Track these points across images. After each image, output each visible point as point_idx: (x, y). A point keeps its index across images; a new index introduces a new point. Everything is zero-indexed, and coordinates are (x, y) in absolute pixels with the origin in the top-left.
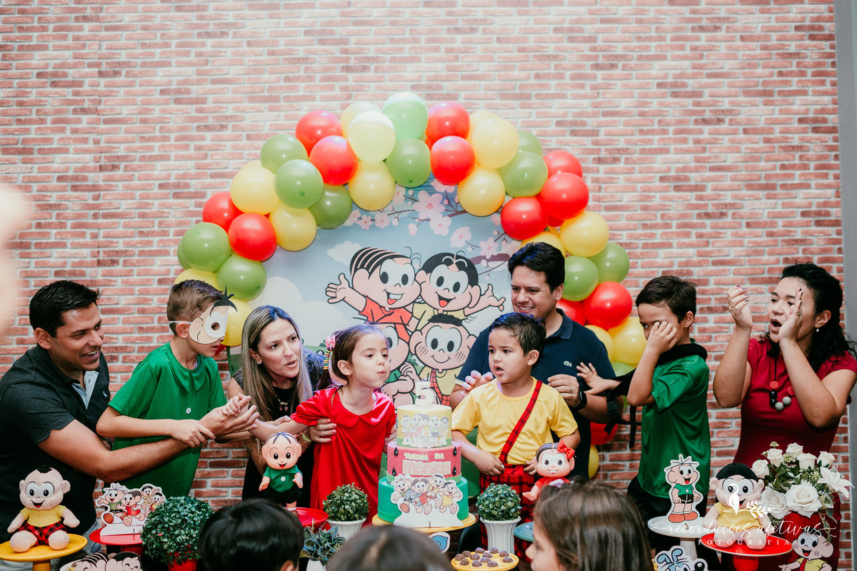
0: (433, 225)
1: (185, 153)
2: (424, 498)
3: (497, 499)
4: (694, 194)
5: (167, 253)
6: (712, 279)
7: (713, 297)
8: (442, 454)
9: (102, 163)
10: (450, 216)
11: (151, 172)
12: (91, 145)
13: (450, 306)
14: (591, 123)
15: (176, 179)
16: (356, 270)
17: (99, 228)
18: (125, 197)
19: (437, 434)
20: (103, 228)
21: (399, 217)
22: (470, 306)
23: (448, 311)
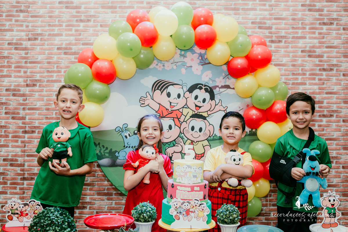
0: (193, 69)
1: (70, 33)
2: (188, 212)
3: (228, 213)
4: (318, 59)
6: (325, 101)
7: (325, 110)
8: (199, 188)
9: (30, 37)
10: (202, 65)
11: (53, 42)
12: (24, 28)
13: (200, 110)
14: (268, 23)
15: (65, 45)
16: (155, 90)
17: (27, 69)
18: (40, 53)
19: (196, 176)
20: (29, 69)
21: (177, 65)
22: (210, 110)
23: (200, 112)
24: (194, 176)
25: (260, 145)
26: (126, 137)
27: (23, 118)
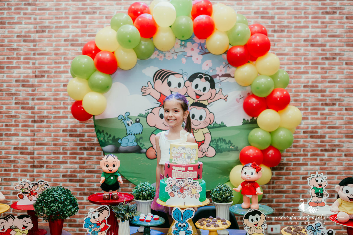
0: (194, 59)
1: (76, 25)
2: (182, 190)
3: (221, 192)
4: (320, 48)
5: (67, 72)
6: (328, 90)
7: (328, 98)
8: (192, 168)
9: (38, 29)
10: (202, 55)
11: (60, 34)
12: (32, 20)
13: (201, 99)
14: (271, 13)
15: (72, 37)
16: (156, 80)
17: (36, 60)
18: (48, 45)
19: (190, 157)
20: (38, 60)
21: (178, 55)
22: (211, 99)
23: (200, 101)
24: (188, 157)
25: (260, 133)
26: (128, 125)
27: (32, 108)
